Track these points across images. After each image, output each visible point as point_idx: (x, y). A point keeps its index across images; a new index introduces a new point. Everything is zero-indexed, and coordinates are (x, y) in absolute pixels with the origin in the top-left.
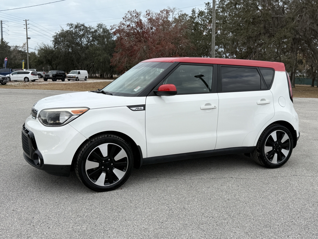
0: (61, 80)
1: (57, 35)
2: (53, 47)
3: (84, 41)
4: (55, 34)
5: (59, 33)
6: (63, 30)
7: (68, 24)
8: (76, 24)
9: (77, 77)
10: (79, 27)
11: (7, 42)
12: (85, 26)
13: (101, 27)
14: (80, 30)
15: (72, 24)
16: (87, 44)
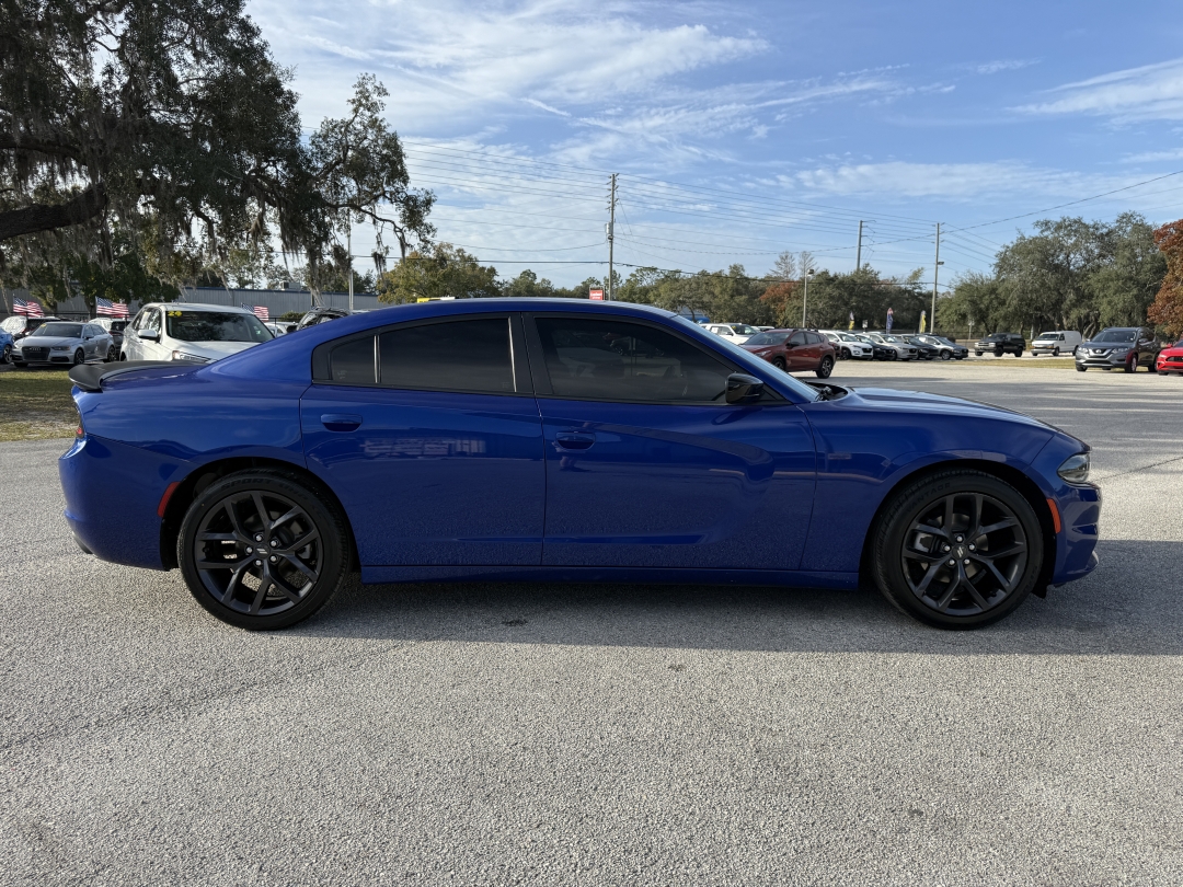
0: (1012, 355)
1: (1006, 251)
2: (994, 277)
3: (1077, 260)
4: (1003, 250)
5: (1011, 245)
6: (1023, 238)
7: (1038, 222)
8: (1059, 220)
9: (1058, 348)
10: (1066, 227)
11: (876, 270)
12: (1083, 224)
13: (1129, 221)
14: (1069, 235)
15: (1049, 222)
16: (1085, 266)
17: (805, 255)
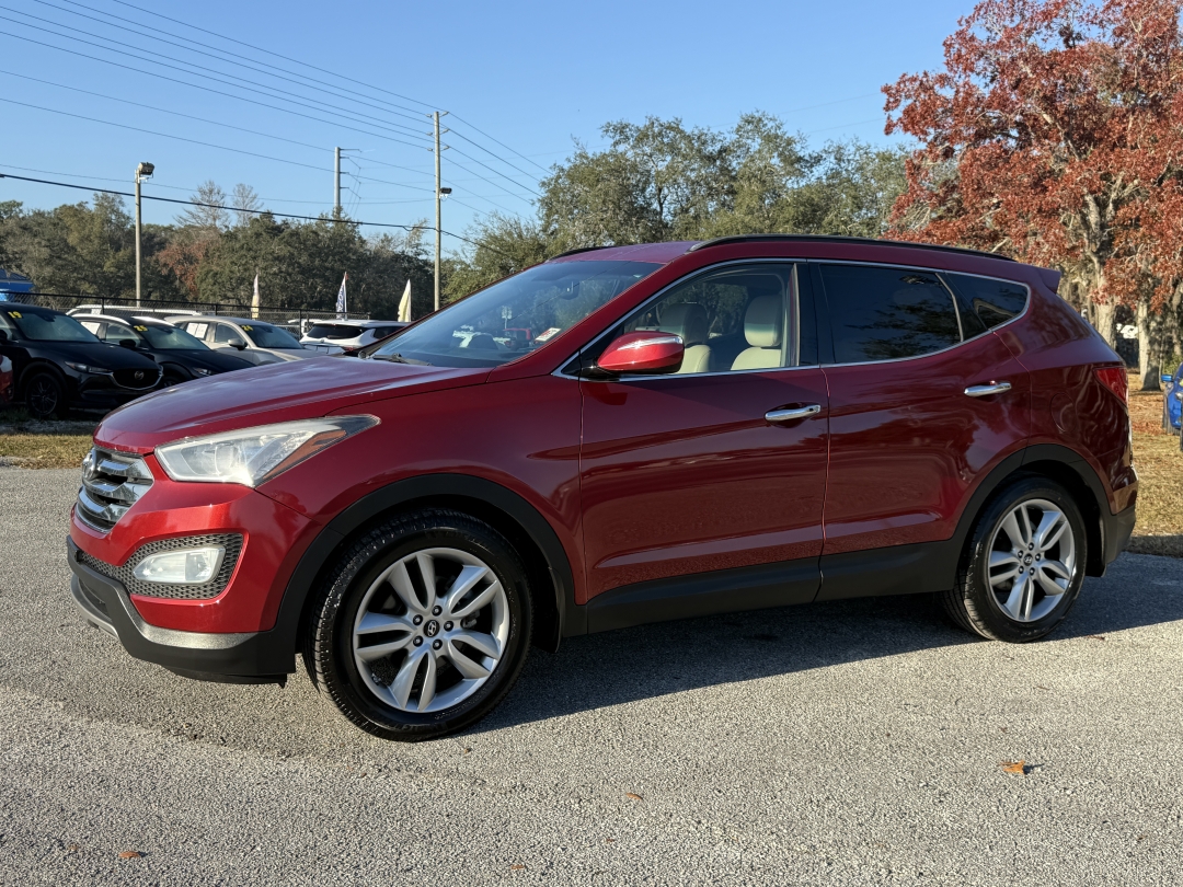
1: (559, 177)
2: (539, 224)
4: (554, 173)
5: (566, 166)
6: (587, 158)
7: (609, 125)
8: (642, 123)
10: (655, 137)
11: (355, 220)
12: (682, 132)
13: (756, 130)
14: (659, 153)
15: (627, 126)
17: (242, 191)
